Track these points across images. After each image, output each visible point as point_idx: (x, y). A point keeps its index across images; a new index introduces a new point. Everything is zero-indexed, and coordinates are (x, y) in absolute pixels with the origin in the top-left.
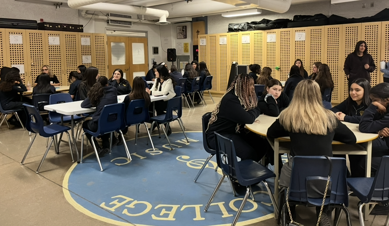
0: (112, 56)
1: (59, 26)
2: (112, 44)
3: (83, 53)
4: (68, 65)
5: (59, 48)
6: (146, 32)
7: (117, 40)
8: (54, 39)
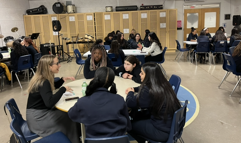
0: (187, 22)
1: (148, 7)
2: (188, 15)
3: (161, 22)
4: (151, 29)
5: (146, 19)
6: (220, 4)
7: (192, 11)
8: (144, 15)
